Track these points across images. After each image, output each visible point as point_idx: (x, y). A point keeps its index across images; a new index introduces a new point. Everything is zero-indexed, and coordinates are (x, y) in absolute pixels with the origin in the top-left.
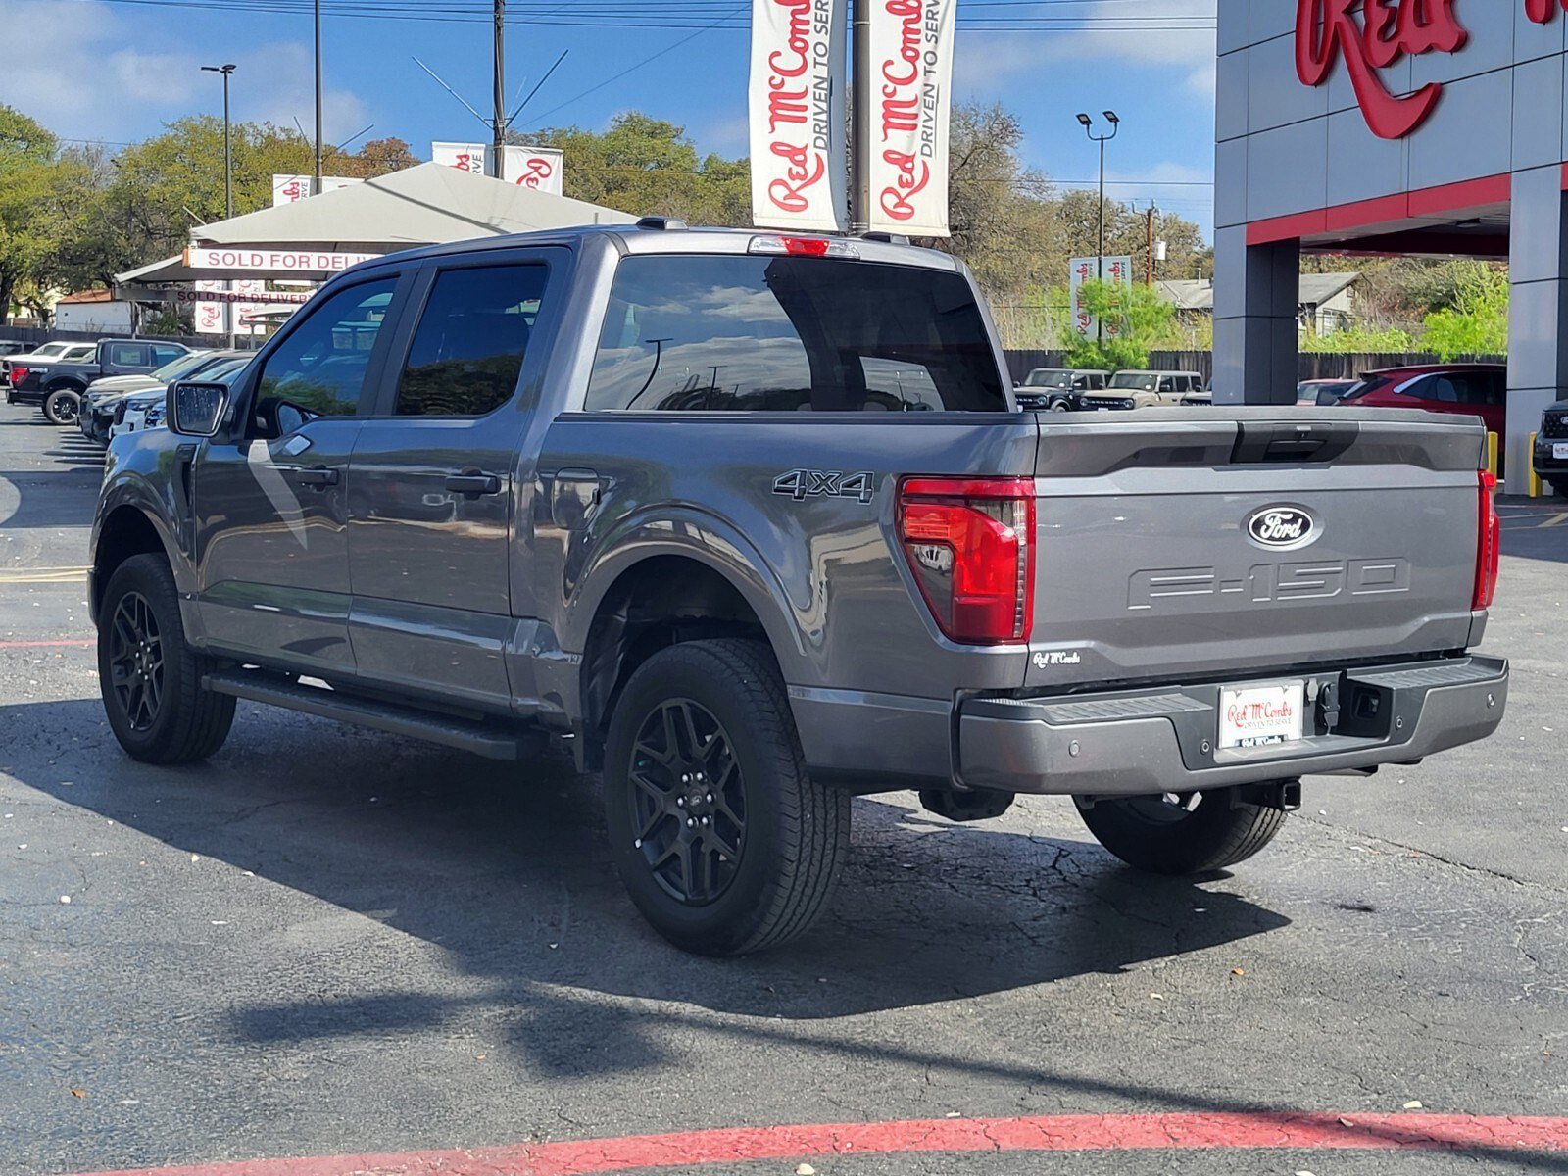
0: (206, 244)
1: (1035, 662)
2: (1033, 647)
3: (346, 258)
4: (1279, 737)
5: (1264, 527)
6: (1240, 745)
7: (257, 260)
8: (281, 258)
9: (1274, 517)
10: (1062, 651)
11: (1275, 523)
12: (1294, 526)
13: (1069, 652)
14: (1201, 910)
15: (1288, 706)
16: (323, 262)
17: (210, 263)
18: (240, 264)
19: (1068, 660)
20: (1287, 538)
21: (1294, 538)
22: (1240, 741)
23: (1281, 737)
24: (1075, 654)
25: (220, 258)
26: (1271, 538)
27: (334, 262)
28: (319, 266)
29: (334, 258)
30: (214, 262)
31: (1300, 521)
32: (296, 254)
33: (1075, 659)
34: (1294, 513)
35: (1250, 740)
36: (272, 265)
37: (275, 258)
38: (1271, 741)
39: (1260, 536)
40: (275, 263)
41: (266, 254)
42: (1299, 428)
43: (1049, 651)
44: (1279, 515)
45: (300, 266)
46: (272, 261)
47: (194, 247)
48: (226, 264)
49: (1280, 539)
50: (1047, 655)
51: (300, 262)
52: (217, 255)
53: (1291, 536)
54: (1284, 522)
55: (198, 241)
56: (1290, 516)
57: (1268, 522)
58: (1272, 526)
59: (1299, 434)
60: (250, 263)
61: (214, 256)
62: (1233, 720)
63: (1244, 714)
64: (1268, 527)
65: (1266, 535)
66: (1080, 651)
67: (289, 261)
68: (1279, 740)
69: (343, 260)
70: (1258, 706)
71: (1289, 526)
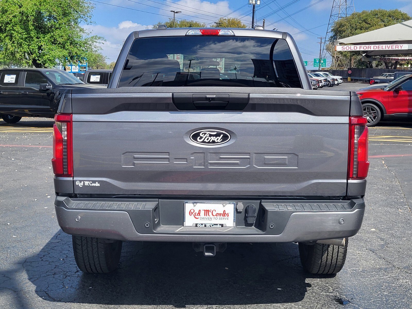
0: (341, 44)
1: (77, 185)
2: (75, 179)
3: (382, 46)
5: (199, 137)
7: (355, 48)
8: (363, 47)
9: (205, 134)
10: (90, 181)
11: (205, 136)
13: (94, 182)
14: (280, 289)
15: (227, 212)
16: (375, 47)
17: (342, 49)
18: (351, 49)
19: (93, 185)
20: (214, 142)
21: (218, 142)
24: (97, 183)
25: (345, 48)
26: (203, 142)
27: (378, 47)
28: (374, 49)
29: (378, 46)
30: (343, 49)
31: (222, 135)
32: (367, 46)
33: (97, 184)
34: (218, 132)
36: (360, 49)
37: (361, 47)
38: (215, 226)
40: (361, 49)
41: (358, 46)
42: (208, 96)
43: (83, 181)
44: (208, 133)
45: (368, 49)
46: (360, 48)
47: (338, 45)
48: (346, 49)
49: (209, 143)
50: (82, 182)
51: (368, 48)
52: (344, 47)
53: (216, 141)
54: (211, 135)
55: (339, 43)
56: (215, 133)
57: (201, 135)
59: (209, 99)
60: (353, 49)
61: (343, 47)
62: (193, 216)
63: (199, 213)
64: (201, 138)
65: (200, 141)
66: (99, 182)
67: (365, 48)
69: (381, 47)
70: (208, 211)
71: (215, 137)
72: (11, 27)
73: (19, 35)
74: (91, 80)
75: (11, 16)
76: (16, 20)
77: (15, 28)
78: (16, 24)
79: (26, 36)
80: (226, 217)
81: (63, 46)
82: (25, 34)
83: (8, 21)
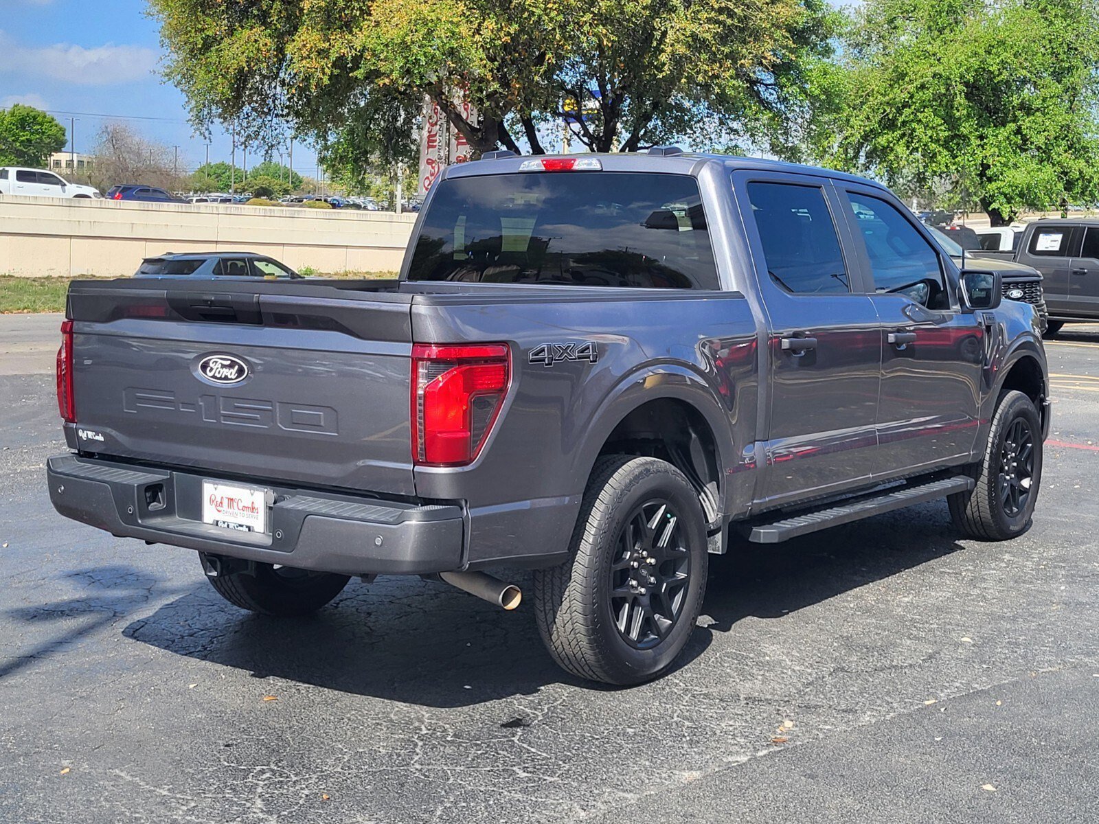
1: (80, 435)
2: (79, 425)
4: (247, 527)
5: (209, 369)
6: (217, 525)
9: (216, 362)
10: (93, 431)
11: (217, 366)
12: (231, 370)
15: (256, 507)
19: (97, 438)
20: (226, 378)
21: (231, 379)
22: (217, 522)
23: (249, 528)
24: (100, 435)
26: (214, 377)
31: (237, 367)
33: (101, 438)
34: (232, 361)
35: (224, 523)
38: (240, 528)
39: (206, 374)
42: (205, 297)
44: (220, 361)
49: (220, 378)
50: (85, 432)
53: (230, 377)
54: (223, 366)
56: (228, 362)
57: (212, 365)
58: (215, 368)
59: (206, 301)
62: (214, 506)
63: (221, 503)
64: (212, 369)
65: (211, 374)
66: (103, 434)
68: (247, 530)
70: (232, 500)
71: (227, 370)
72: (913, 113)
73: (929, 133)
74: (1039, 247)
75: (911, 88)
76: (928, 94)
77: (920, 116)
78: (925, 107)
79: (946, 134)
80: (255, 514)
81: (1045, 156)
82: (943, 128)
83: (907, 100)
